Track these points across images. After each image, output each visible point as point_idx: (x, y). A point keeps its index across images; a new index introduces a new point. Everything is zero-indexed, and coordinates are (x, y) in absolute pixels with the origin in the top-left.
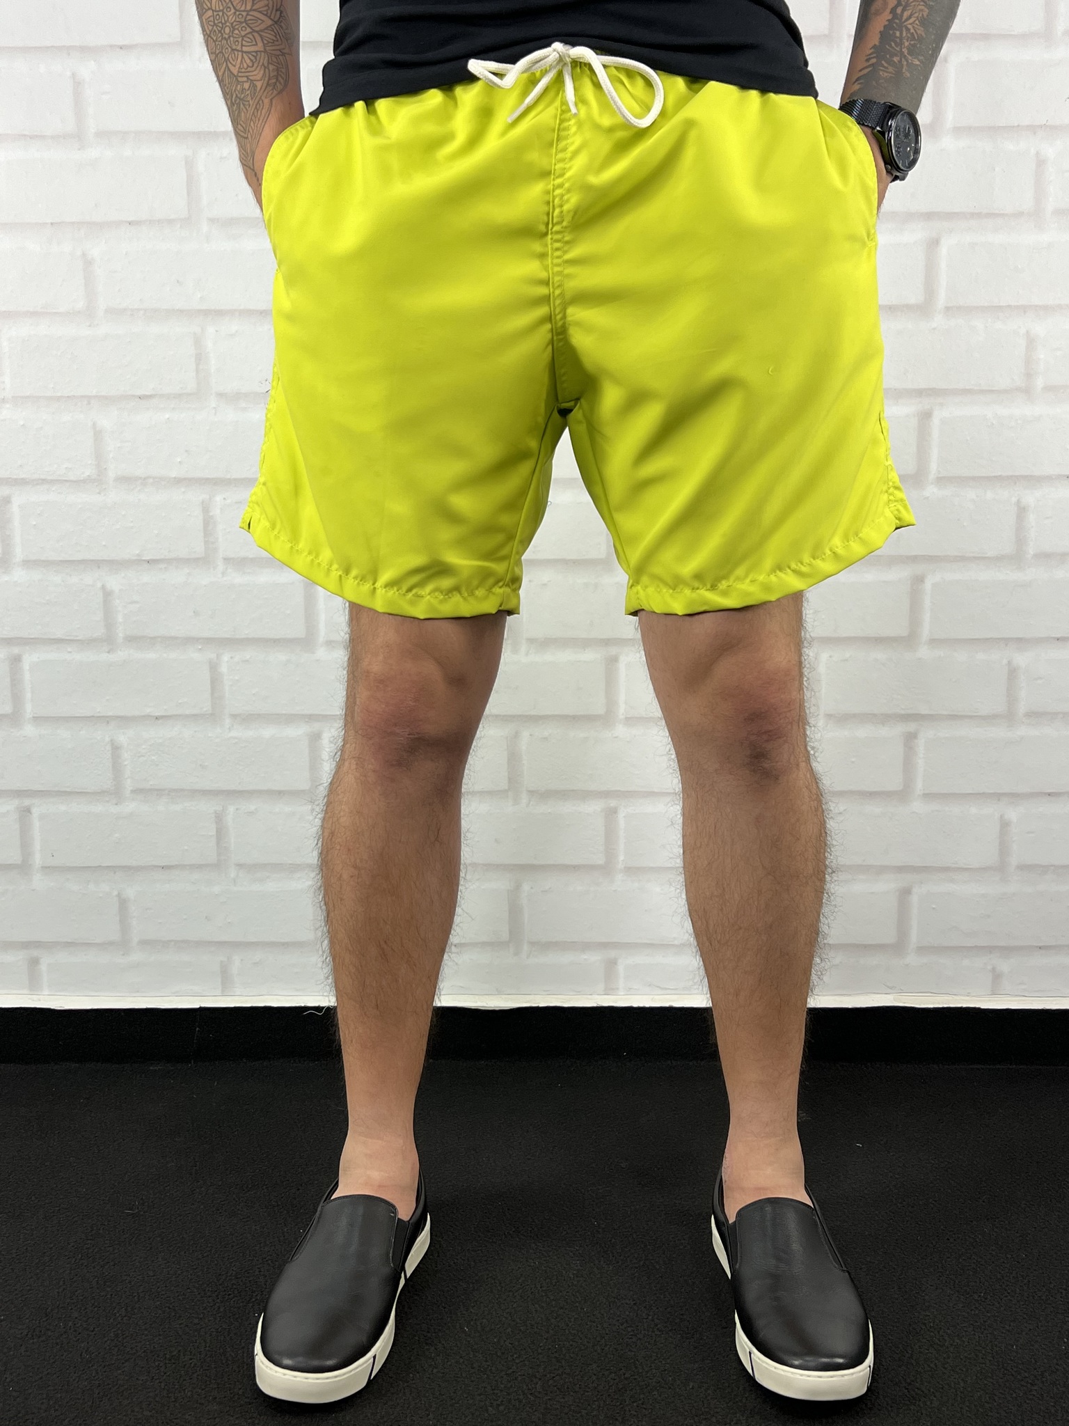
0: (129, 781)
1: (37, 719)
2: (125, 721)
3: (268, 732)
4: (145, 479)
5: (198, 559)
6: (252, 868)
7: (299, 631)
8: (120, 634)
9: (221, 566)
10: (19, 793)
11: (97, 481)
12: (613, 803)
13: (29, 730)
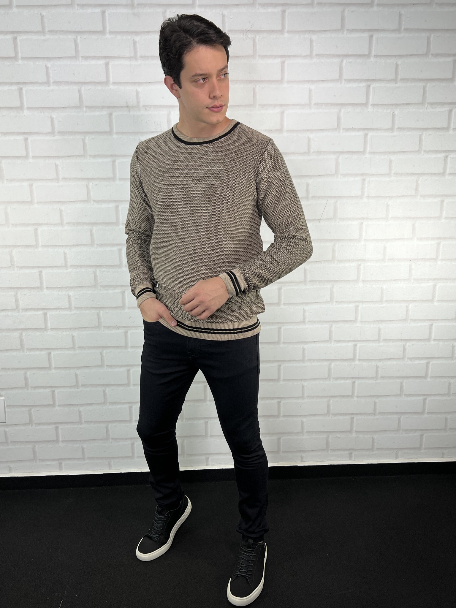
0: (83, 420)
1: (59, 405)
2: (82, 405)
3: (119, 406)
4: (86, 347)
5: (99, 366)
6: (115, 439)
7: (126, 382)
8: (80, 384)
9: (106, 367)
10: (55, 423)
11: (73, 348)
12: (207, 420)
13: (57, 408)
